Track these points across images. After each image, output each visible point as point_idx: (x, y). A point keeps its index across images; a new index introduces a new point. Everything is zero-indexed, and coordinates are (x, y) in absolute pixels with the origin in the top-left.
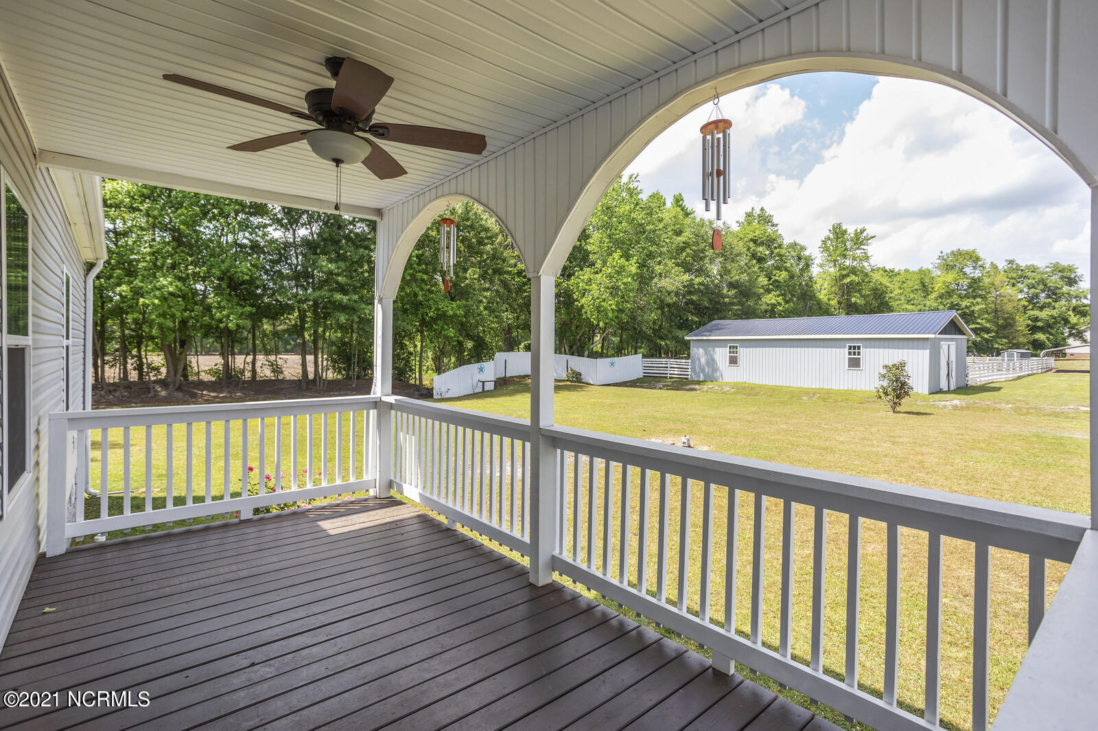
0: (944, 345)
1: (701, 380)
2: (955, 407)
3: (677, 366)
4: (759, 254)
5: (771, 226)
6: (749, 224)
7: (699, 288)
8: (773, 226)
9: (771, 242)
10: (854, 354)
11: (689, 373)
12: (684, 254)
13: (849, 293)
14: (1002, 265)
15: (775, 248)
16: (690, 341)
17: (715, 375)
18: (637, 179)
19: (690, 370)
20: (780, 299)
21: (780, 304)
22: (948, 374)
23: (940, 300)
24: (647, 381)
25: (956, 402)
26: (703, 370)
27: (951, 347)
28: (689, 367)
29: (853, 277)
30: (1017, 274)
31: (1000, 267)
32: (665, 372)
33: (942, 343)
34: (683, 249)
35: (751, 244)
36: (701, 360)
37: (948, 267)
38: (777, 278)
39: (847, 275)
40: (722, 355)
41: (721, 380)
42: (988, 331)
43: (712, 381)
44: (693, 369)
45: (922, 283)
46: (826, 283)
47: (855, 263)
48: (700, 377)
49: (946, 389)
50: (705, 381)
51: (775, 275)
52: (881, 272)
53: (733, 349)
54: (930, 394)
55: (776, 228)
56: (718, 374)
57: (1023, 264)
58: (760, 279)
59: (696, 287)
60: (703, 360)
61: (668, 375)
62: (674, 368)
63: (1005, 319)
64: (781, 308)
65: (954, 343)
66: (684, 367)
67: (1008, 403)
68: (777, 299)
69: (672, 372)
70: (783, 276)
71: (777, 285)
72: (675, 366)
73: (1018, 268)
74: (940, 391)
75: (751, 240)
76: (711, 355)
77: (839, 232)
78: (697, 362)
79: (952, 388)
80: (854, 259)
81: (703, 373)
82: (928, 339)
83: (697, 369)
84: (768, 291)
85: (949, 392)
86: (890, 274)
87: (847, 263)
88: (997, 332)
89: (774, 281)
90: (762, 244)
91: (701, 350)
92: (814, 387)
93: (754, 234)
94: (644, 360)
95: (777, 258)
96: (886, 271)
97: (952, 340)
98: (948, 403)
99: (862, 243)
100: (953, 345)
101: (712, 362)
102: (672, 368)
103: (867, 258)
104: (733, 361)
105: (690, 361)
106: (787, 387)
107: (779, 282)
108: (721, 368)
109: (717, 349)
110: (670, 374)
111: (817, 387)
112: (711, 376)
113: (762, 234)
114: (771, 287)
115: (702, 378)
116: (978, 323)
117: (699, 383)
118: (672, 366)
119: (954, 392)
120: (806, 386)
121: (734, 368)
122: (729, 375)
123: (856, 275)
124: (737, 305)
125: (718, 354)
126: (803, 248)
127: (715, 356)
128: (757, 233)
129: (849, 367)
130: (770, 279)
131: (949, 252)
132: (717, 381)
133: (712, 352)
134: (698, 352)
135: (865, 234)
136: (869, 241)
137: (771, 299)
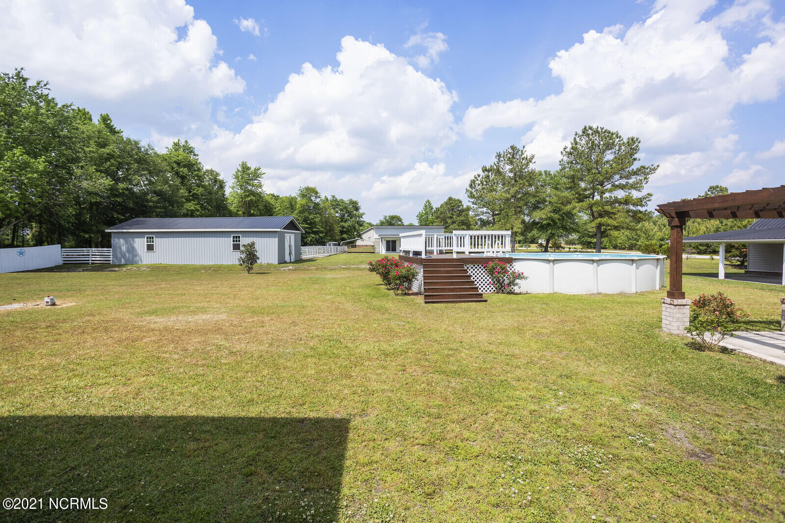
0: (287, 236)
1: (122, 263)
2: (290, 270)
3: (99, 254)
4: (181, 173)
5: (193, 155)
6: (176, 150)
7: (124, 193)
8: (195, 155)
9: (192, 166)
10: (236, 241)
11: (111, 259)
12: (108, 163)
13: (250, 207)
14: (330, 198)
15: (195, 170)
16: (110, 233)
17: (135, 259)
18: (48, 86)
19: (111, 256)
20: (198, 207)
21: (198, 210)
22: (290, 253)
23: (299, 214)
24: (68, 266)
25: (291, 267)
26: (124, 256)
27: (291, 238)
28: (111, 254)
29: (252, 197)
30: (336, 203)
31: (329, 199)
32: (87, 259)
33: (286, 234)
34: (107, 159)
35: (175, 165)
36: (122, 248)
37: (303, 196)
38: (195, 192)
39: (248, 196)
40: (140, 244)
41: (140, 263)
42: (322, 232)
43: (133, 264)
44: (115, 256)
45: (291, 204)
46: (236, 200)
47: (254, 188)
48: (121, 261)
49: (289, 261)
50: (126, 265)
51: (194, 190)
52: (271, 196)
53: (150, 239)
54: (279, 264)
55: (197, 158)
56: (138, 258)
57: (338, 199)
58: (181, 191)
59: (120, 191)
60: (124, 248)
61: (90, 262)
62: (96, 255)
63: (330, 226)
64: (198, 213)
65: (293, 235)
66: (106, 254)
67: (314, 266)
68: (196, 207)
69: (94, 259)
70: (200, 191)
71: (195, 197)
72: (97, 254)
73: (336, 200)
74: (285, 262)
75: (175, 162)
76: (131, 245)
77: (245, 168)
78: (118, 250)
79: (292, 261)
80: (253, 186)
81: (124, 259)
82: (277, 231)
83: (119, 255)
84: (188, 200)
85: (291, 262)
86: (276, 198)
87: (250, 188)
88: (326, 233)
89: (193, 194)
90: (185, 166)
91: (122, 240)
92: (211, 264)
93: (177, 158)
94: (63, 249)
95: (196, 178)
96: (274, 196)
97: (292, 233)
98: (287, 268)
99: (258, 177)
100: (293, 236)
101: (132, 250)
102: (92, 255)
103: (260, 186)
104: (150, 248)
105: (111, 249)
106: (192, 265)
107: (197, 195)
108: (140, 253)
109: (136, 240)
110: (92, 260)
111: (213, 264)
112: (131, 259)
113: (184, 159)
114: (191, 198)
115: (123, 262)
116: (317, 228)
117: (120, 266)
118: (94, 254)
119: (293, 263)
120: (206, 264)
121: (150, 254)
122: (147, 259)
123: (254, 196)
124: (161, 209)
125: (137, 243)
126: (218, 174)
127: (135, 245)
128: (180, 157)
129: (233, 250)
130: (190, 192)
131: (304, 187)
132: (136, 264)
133: (131, 242)
134: (120, 243)
135: (260, 171)
136: (262, 176)
137: (191, 206)
